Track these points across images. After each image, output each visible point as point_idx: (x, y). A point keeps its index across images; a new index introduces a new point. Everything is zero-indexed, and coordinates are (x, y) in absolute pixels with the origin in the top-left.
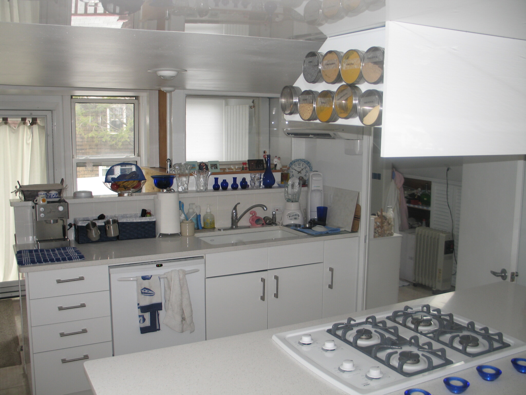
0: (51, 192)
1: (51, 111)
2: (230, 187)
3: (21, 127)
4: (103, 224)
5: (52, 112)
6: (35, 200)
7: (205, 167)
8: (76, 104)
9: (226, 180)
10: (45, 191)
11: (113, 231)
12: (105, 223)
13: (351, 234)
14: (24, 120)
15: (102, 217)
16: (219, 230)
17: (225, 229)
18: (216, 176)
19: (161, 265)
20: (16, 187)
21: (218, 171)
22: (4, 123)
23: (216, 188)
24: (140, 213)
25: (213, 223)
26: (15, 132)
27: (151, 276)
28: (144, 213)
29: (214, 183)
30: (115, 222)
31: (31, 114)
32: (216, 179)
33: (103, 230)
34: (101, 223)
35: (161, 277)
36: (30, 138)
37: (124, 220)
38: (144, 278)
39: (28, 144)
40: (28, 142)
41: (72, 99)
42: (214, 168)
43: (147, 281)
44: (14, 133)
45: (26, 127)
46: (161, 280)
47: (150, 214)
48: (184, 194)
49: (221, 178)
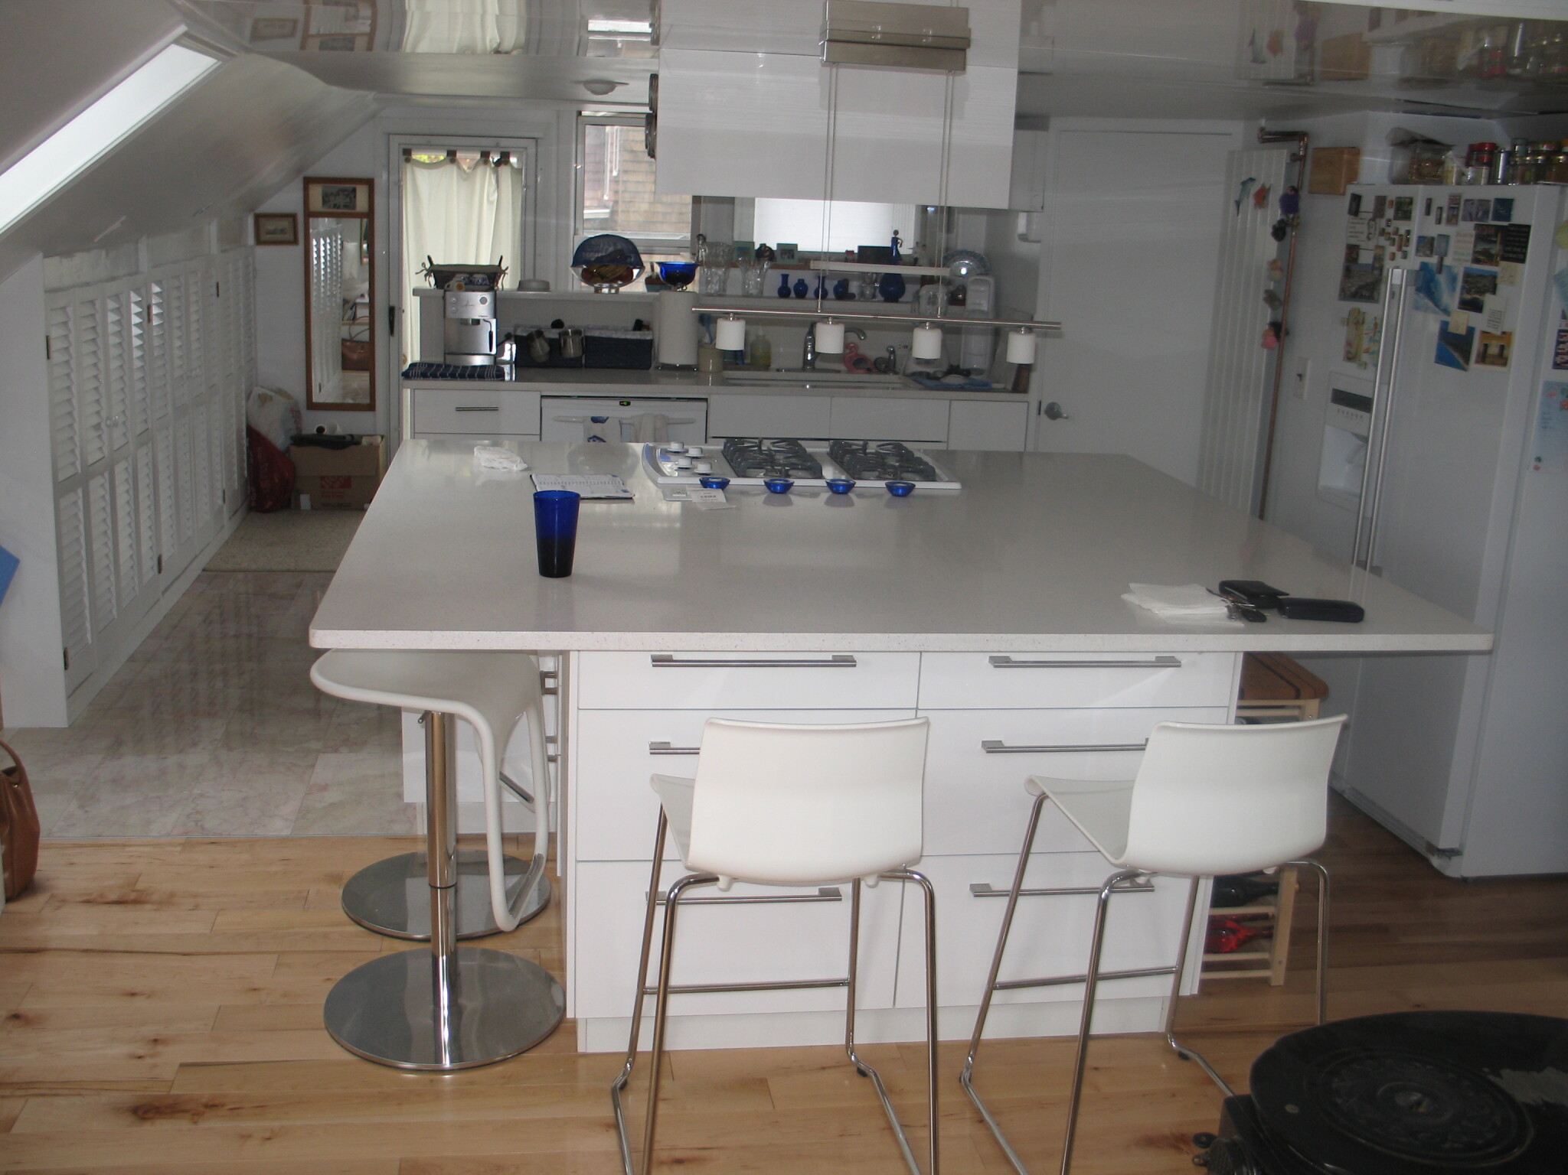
0: (475, 276)
1: (536, 139)
2: (810, 294)
3: (480, 170)
4: (557, 336)
5: (537, 142)
6: (446, 286)
7: (768, 253)
8: (588, 127)
9: (803, 280)
10: (468, 273)
11: (572, 349)
12: (560, 334)
13: (1011, 394)
14: (485, 155)
15: (558, 324)
16: (778, 370)
17: (788, 370)
18: (785, 272)
19: (629, 404)
20: (424, 264)
21: (794, 262)
22: (448, 161)
23: (784, 292)
24: (631, 324)
25: (768, 357)
26: (466, 177)
27: (607, 418)
28: (639, 325)
29: (780, 285)
30: (577, 332)
31: (497, 146)
32: (785, 277)
33: (556, 346)
34: (554, 334)
35: (624, 421)
36: (494, 192)
37: (596, 334)
38: (595, 420)
39: (490, 202)
40: (491, 199)
41: (580, 118)
42: (786, 257)
43: (598, 424)
44: (465, 180)
45: (488, 169)
46: (624, 427)
47: (648, 328)
48: (717, 298)
49: (794, 276)
